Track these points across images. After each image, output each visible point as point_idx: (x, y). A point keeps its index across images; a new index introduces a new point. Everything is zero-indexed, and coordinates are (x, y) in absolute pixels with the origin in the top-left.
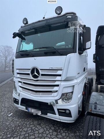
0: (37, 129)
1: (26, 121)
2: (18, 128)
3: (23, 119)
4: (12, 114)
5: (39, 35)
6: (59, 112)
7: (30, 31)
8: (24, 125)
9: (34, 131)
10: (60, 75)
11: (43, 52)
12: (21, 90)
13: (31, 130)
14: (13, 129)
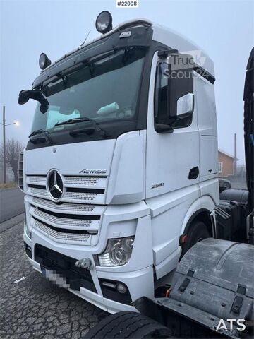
0: (56, 323)
1: (44, 300)
2: (19, 315)
3: (40, 293)
4: (23, 278)
5: (72, 89)
6: (103, 287)
7: (56, 83)
8: (33, 309)
9: (48, 328)
10: (101, 191)
11: (68, 132)
12: (34, 225)
13: (41, 324)
14: (8, 314)
